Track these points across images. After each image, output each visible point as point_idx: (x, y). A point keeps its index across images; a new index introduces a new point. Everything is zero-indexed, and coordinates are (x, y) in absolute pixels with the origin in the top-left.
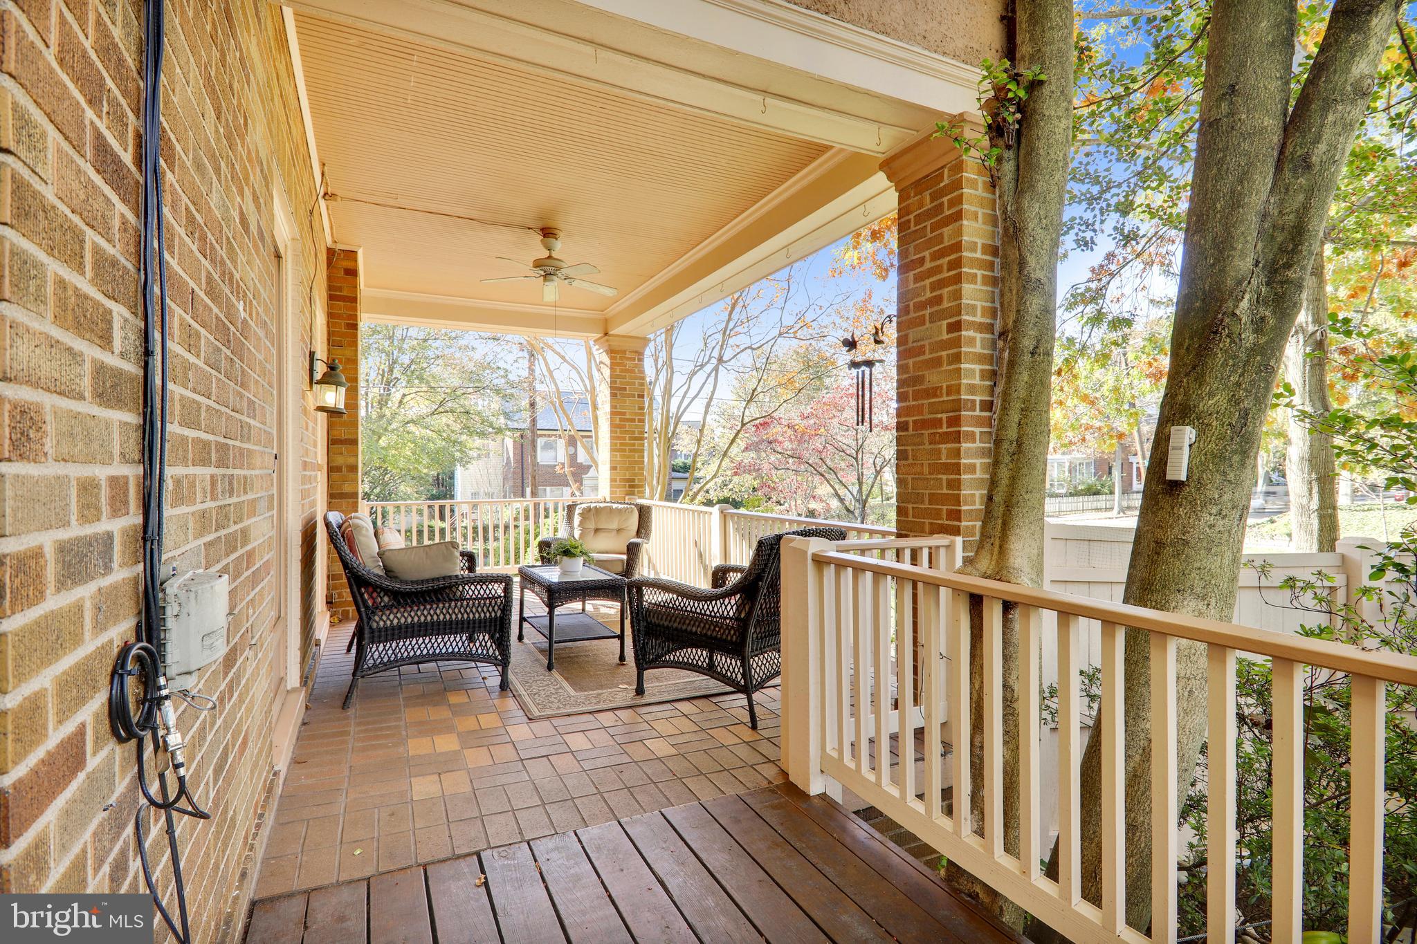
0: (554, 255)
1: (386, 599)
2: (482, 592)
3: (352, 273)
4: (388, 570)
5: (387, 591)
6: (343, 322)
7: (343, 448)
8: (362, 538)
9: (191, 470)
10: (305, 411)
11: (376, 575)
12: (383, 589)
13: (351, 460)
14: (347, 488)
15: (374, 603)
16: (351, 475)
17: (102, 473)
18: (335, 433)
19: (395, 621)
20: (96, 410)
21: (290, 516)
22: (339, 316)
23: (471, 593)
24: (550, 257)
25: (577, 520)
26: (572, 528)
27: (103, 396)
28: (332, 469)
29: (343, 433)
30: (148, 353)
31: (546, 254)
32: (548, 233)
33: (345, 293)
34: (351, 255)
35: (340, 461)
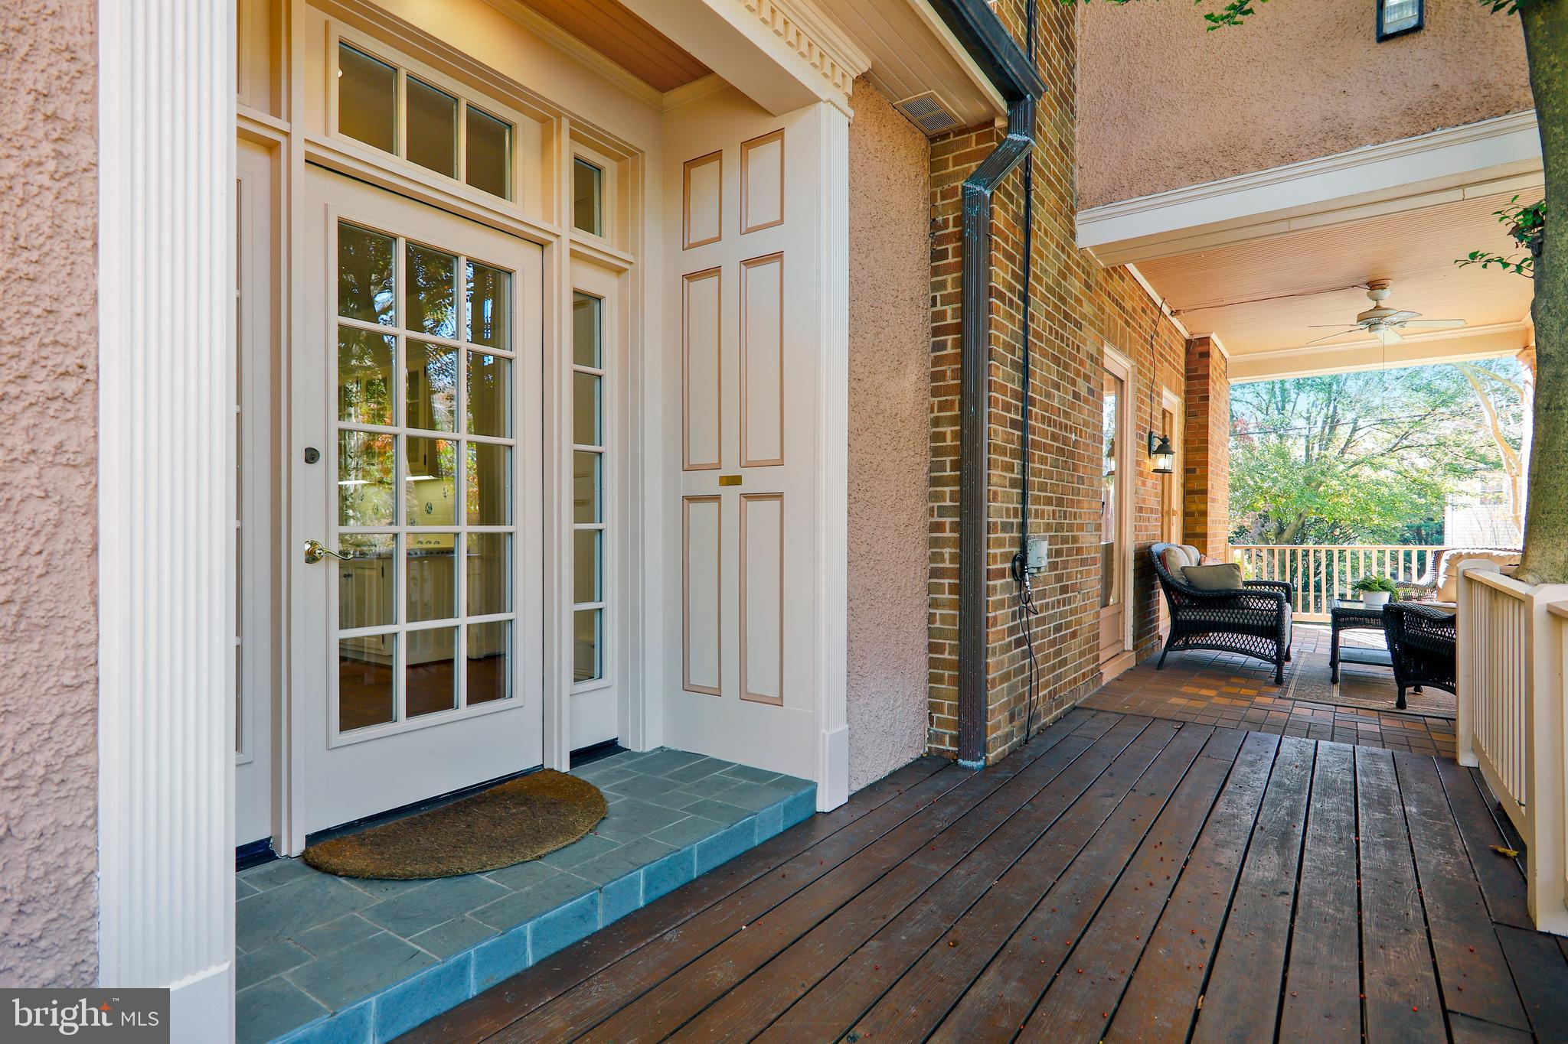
0: (1382, 304)
1: (1187, 601)
2: (1260, 605)
3: (1206, 355)
4: (1188, 580)
5: (1188, 596)
6: (1197, 397)
7: (1196, 497)
8: (1171, 559)
9: (1043, 507)
10: (1141, 474)
11: (1180, 583)
12: (1184, 594)
13: (1202, 507)
14: (1199, 530)
15: (1179, 602)
16: (1202, 519)
17: (1011, 506)
18: (1190, 485)
19: (1193, 617)
20: (1010, 490)
21: (1127, 542)
22: (1194, 392)
23: (1255, 604)
24: (1377, 308)
25: (1443, 566)
26: (1437, 576)
27: (1012, 486)
28: (1187, 514)
29: (1195, 485)
30: (1024, 471)
31: (1373, 304)
32: (1375, 285)
33: (1199, 372)
34: (1205, 341)
35: (1193, 507)
